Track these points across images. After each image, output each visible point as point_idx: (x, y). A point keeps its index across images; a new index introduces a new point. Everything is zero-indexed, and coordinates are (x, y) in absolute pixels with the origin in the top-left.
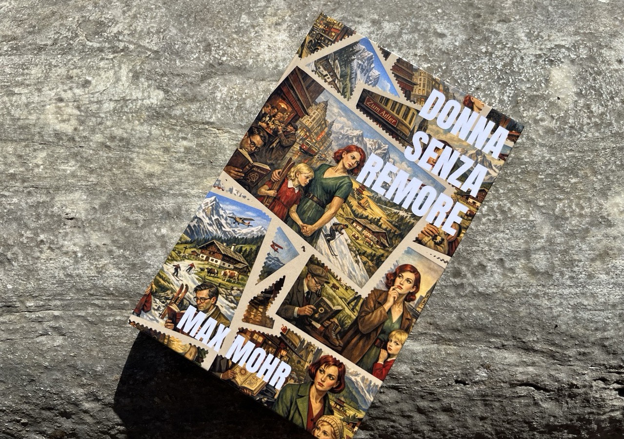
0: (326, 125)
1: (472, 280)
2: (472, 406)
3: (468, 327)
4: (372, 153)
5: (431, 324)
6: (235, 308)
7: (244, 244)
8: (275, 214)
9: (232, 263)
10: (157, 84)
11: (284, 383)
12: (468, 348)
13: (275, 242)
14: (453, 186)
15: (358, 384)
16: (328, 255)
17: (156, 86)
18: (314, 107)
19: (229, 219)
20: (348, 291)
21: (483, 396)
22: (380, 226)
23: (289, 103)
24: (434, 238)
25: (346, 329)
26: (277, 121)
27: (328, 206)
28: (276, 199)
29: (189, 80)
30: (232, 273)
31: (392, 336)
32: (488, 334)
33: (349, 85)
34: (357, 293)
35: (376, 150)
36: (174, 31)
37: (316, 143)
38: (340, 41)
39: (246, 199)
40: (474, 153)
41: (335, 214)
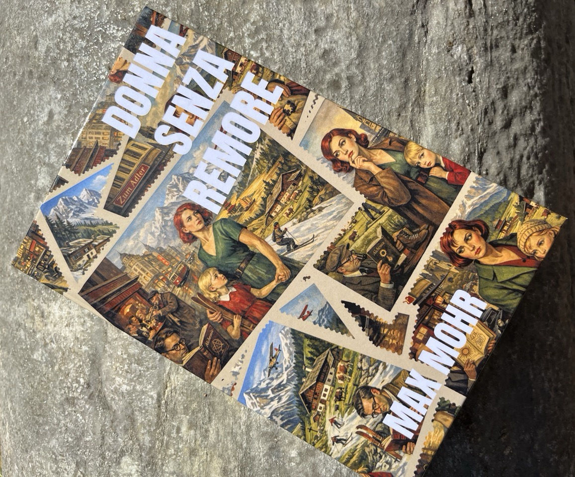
0: (149, 255)
1: (343, 66)
2: (499, 63)
3: (402, 70)
4: (183, 195)
5: (399, 115)
6: (384, 364)
7: (303, 355)
8: (264, 316)
9: (328, 369)
10: (114, 464)
11: (478, 298)
12: (427, 68)
13: (299, 315)
14: (221, 92)
15: (476, 204)
16: (313, 247)
17: (116, 465)
18: (127, 271)
19: (271, 376)
20: (358, 220)
21: (486, 49)
22: (275, 182)
23: (124, 302)
24: (287, 113)
25: (406, 221)
26: (147, 317)
27: (251, 249)
28: (245, 316)
29: (108, 424)
30: (341, 370)
31: (413, 162)
32: (409, 44)
33: (100, 227)
34: (359, 209)
35: (179, 191)
36: (54, 442)
37: (172, 267)
38: (45, 241)
39: (245, 354)
40: (180, 67)
41: (261, 240)
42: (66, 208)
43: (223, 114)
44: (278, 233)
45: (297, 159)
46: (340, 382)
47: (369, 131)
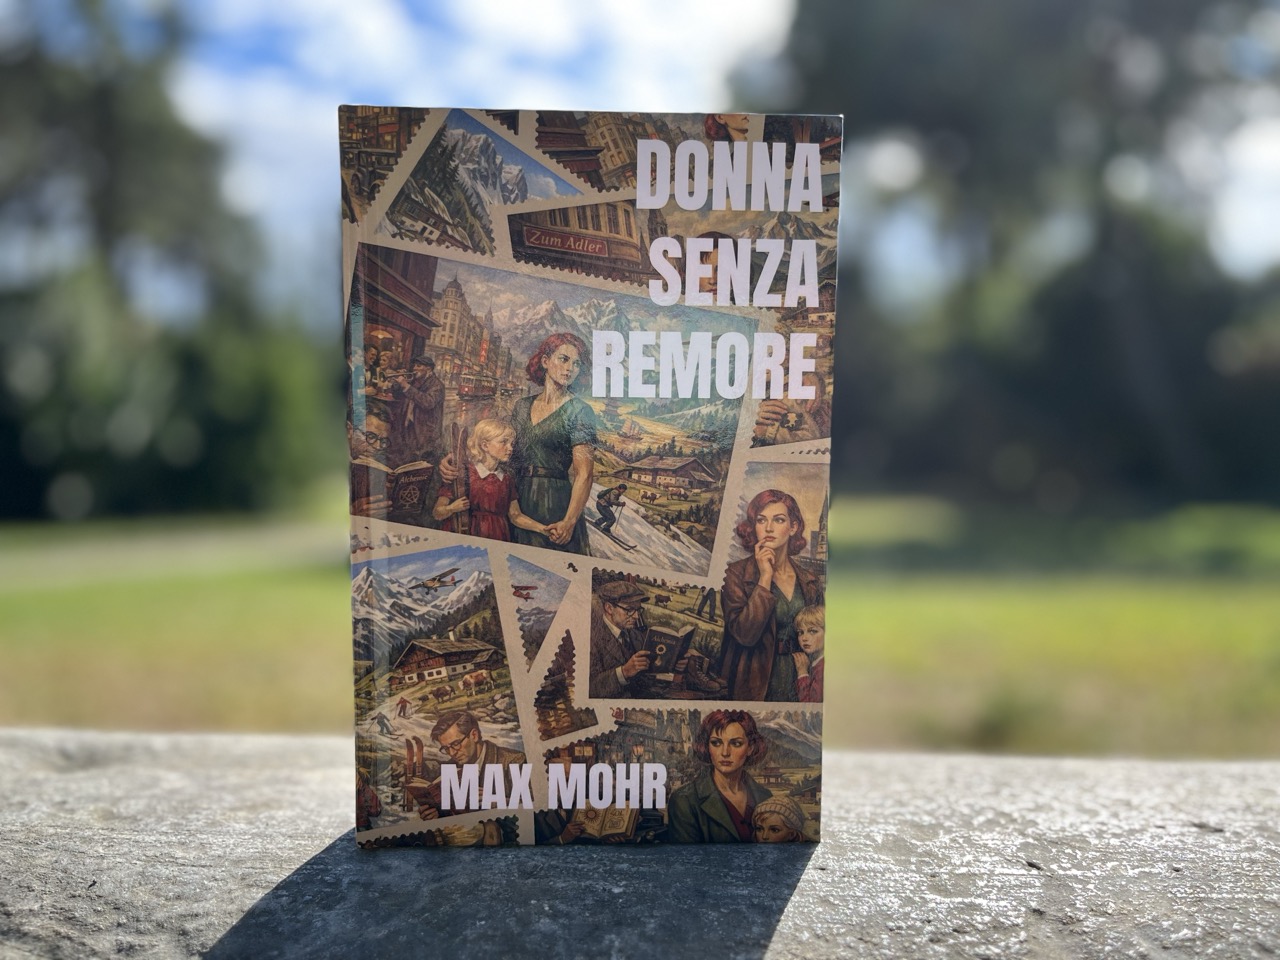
0: (480, 326)
4: (594, 332)
6: (518, 727)
7: (468, 618)
8: (488, 537)
9: (468, 660)
13: (517, 585)
14: (769, 308)
15: (784, 729)
16: (619, 555)
18: (438, 304)
19: (413, 591)
20: (688, 593)
22: (680, 454)
23: (389, 323)
24: (784, 421)
25: (718, 655)
26: (389, 371)
27: (571, 471)
28: (472, 511)
30: (477, 677)
33: (478, 225)
34: (703, 588)
35: (596, 320)
37: (482, 370)
38: (408, 145)
39: (421, 540)
40: (776, 225)
41: (591, 478)
42: (477, 152)
43: (738, 330)
44: (612, 497)
45: (728, 470)
46: (461, 684)
47: (813, 546)
